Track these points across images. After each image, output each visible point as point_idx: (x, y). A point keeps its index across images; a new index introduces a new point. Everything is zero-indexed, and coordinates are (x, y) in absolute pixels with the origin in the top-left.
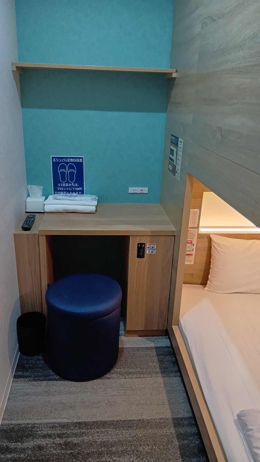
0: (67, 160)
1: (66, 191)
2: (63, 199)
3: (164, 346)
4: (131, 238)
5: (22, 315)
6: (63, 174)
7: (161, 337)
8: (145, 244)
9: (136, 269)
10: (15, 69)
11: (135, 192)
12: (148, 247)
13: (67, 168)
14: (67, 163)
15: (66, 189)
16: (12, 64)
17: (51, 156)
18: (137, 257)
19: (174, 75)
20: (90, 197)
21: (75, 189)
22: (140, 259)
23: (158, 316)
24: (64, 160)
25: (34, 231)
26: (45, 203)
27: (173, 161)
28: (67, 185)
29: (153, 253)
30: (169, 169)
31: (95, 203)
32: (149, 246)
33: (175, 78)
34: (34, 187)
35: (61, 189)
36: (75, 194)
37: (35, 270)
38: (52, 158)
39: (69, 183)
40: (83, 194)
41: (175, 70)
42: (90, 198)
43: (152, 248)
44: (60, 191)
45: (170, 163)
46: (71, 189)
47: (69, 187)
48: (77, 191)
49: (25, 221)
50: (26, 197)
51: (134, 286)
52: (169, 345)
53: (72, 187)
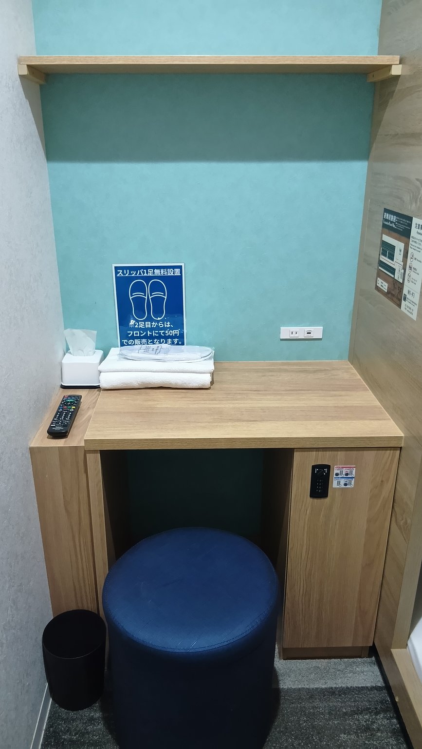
0: (147, 273)
1: (146, 337)
2: (140, 359)
3: (369, 685)
4: (296, 455)
5: (56, 617)
6: (139, 302)
7: (359, 660)
8: (328, 467)
9: (306, 522)
10: (25, 72)
11: (294, 336)
12: (337, 474)
13: (148, 290)
14: (148, 279)
15: (147, 334)
16: (20, 61)
17: (114, 265)
18: (311, 496)
19: (396, 70)
20: (200, 354)
21: (164, 333)
22: (316, 501)
23: (354, 622)
24: (140, 274)
25: (76, 439)
26: (101, 368)
27: (393, 271)
28: (148, 325)
29: (348, 486)
30: (377, 288)
31: (210, 366)
32: (338, 472)
33: (397, 77)
34: (79, 333)
35: (136, 333)
36: (164, 346)
37: (80, 524)
38: (116, 268)
39: (152, 320)
40: (183, 344)
41: (398, 57)
42: (198, 355)
43: (347, 474)
44: (133, 338)
45: (379, 274)
46: (157, 333)
47: (151, 329)
48: (169, 337)
49: (57, 414)
50: (61, 353)
51: (303, 558)
52: (380, 683)
53: (158, 328)
